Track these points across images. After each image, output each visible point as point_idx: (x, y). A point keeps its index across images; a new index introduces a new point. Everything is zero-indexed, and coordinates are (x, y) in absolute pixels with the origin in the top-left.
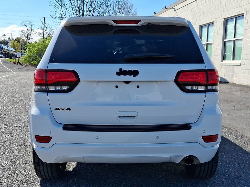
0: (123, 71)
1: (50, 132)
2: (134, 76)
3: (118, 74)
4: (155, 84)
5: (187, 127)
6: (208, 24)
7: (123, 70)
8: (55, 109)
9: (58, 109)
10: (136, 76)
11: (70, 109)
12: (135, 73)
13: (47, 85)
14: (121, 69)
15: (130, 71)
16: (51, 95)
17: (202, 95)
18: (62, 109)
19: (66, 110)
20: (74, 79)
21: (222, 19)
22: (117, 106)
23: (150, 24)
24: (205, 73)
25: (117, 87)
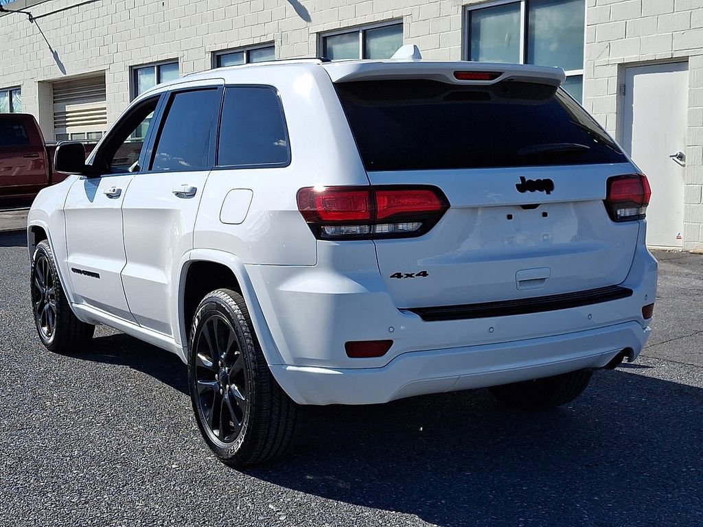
1: (391, 329)
2: (548, 192)
4: (571, 207)
6: (158, 64)
7: (526, 180)
8: (391, 277)
9: (399, 276)
10: (551, 192)
11: (425, 274)
12: (547, 186)
13: (373, 222)
14: (523, 179)
15: (538, 181)
16: (381, 245)
18: (408, 275)
19: (417, 275)
20: (436, 204)
21: (206, 53)
22: (510, 259)
25: (510, 217)
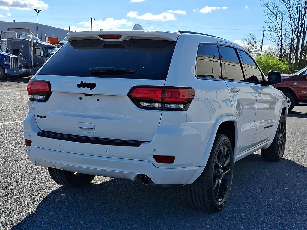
0: (84, 83)
2: (91, 89)
3: (79, 86)
5: (137, 144)
12: (92, 86)
14: (82, 82)
15: (89, 84)
17: (159, 113)
23: (133, 38)
24: (161, 89)
25: (81, 99)
